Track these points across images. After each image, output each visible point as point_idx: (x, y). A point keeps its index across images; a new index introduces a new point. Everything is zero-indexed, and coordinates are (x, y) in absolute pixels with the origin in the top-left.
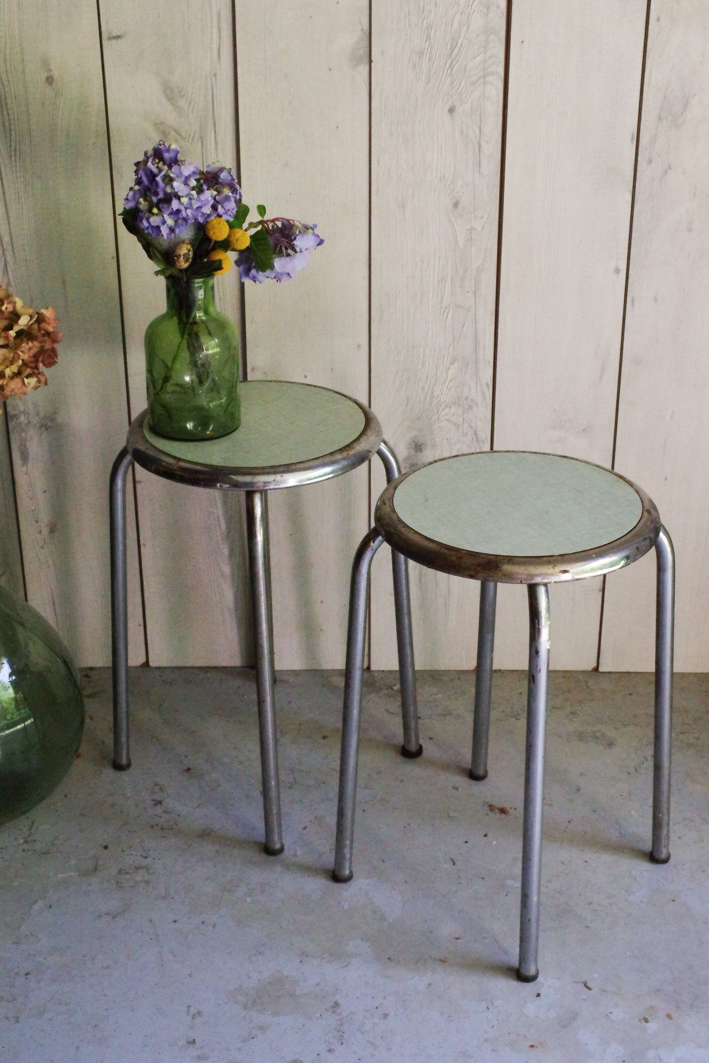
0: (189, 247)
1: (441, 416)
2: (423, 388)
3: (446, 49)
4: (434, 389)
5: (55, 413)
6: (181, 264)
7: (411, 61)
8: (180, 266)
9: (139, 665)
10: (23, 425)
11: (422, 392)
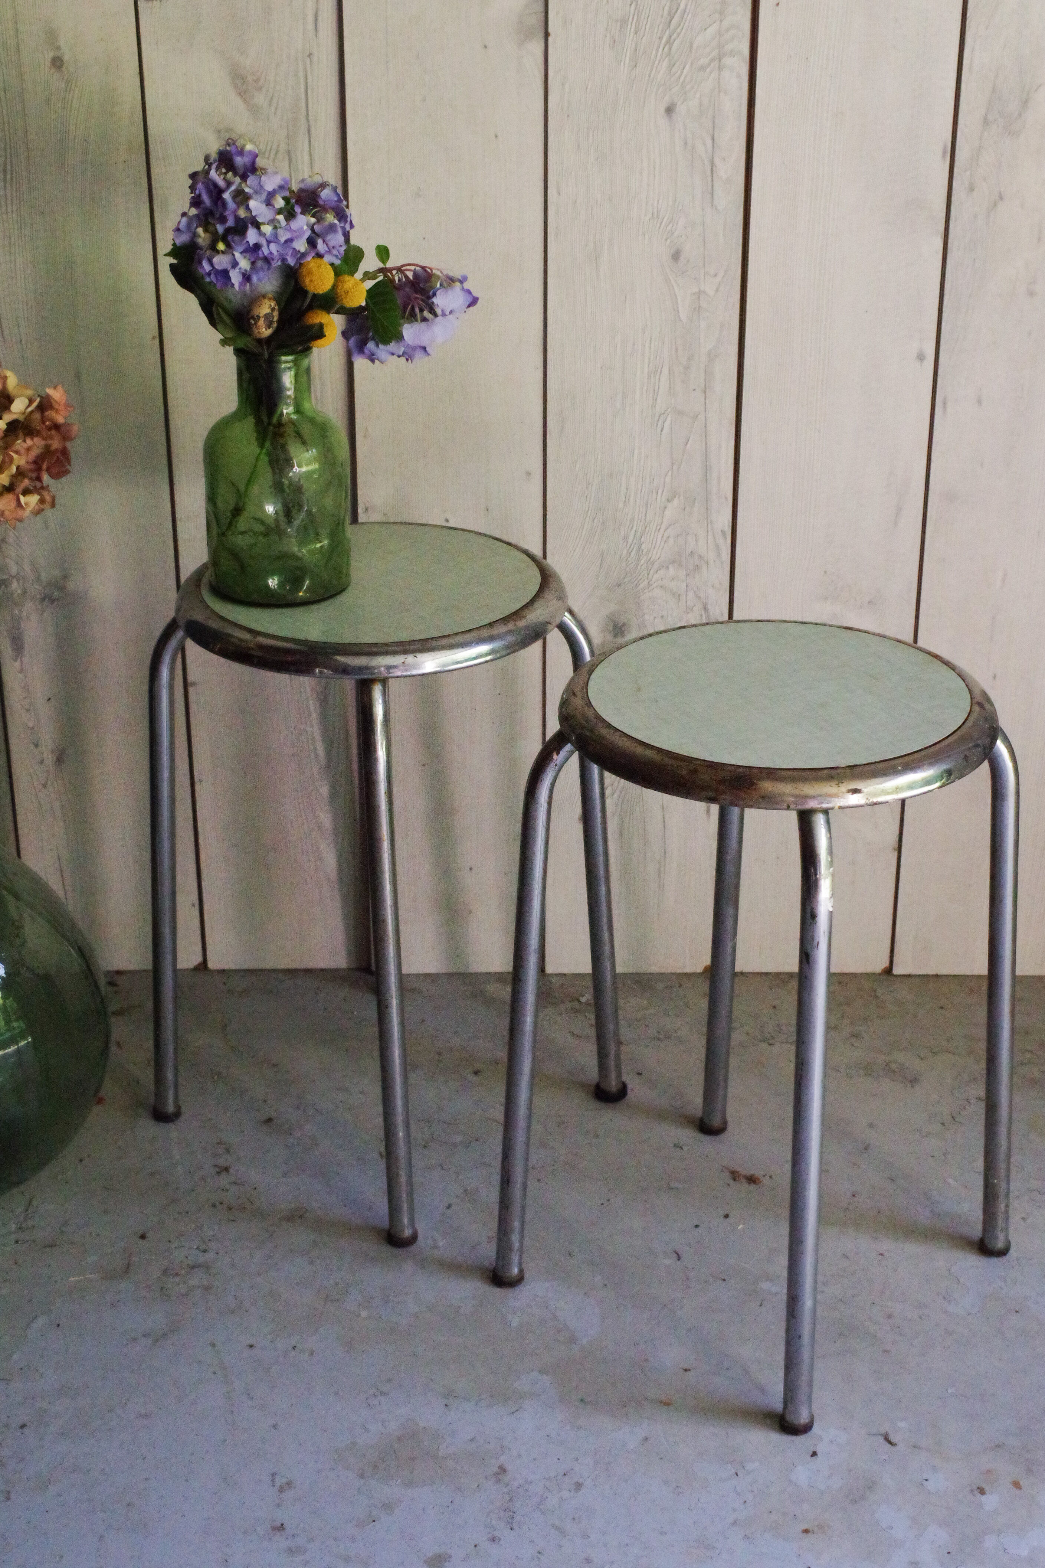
0: (273, 304)
1: (653, 581)
3: (662, 16)
4: (643, 539)
5: (65, 577)
6: (260, 331)
7: (608, 35)
8: (259, 333)
9: (192, 967)
10: (15, 596)
11: (625, 544)
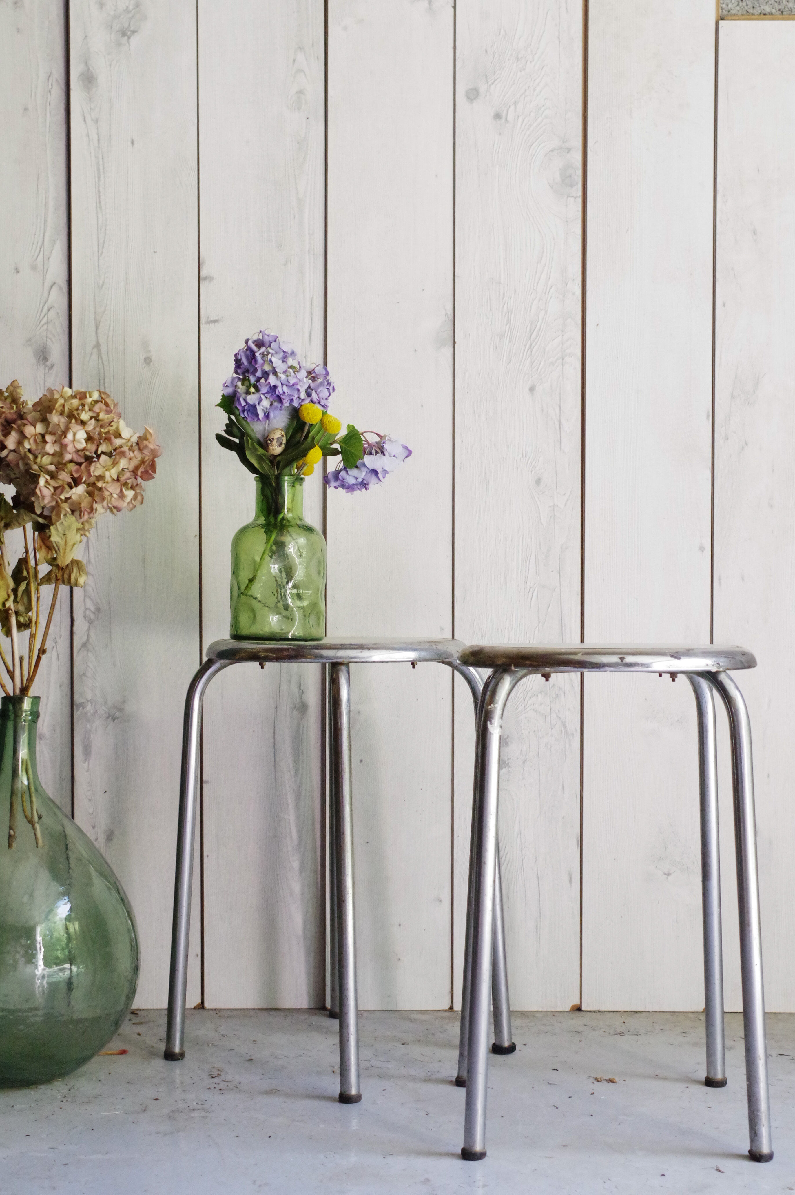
0: (283, 432)
1: (527, 706)
3: (526, 332)
5: (124, 702)
6: (274, 448)
7: (492, 343)
8: (273, 453)
9: (193, 1007)
10: (89, 714)
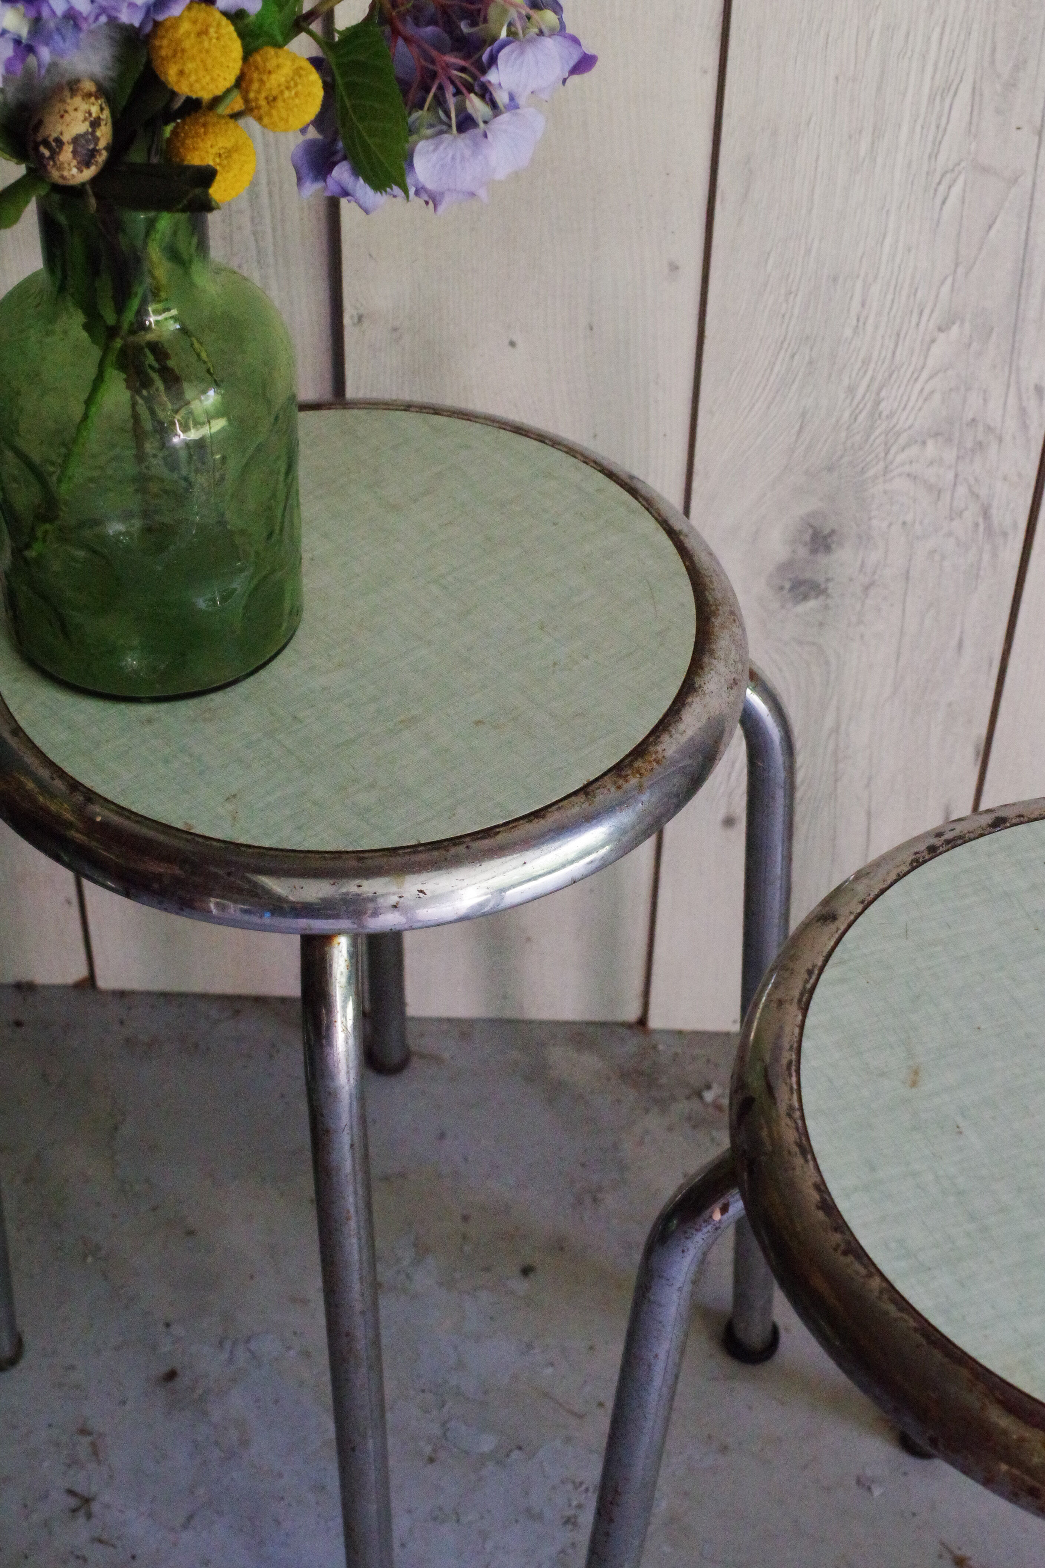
0: (95, 110)
1: (894, 465)
2: (851, 390)
6: (66, 173)
8: (62, 177)
9: (68, 983)
